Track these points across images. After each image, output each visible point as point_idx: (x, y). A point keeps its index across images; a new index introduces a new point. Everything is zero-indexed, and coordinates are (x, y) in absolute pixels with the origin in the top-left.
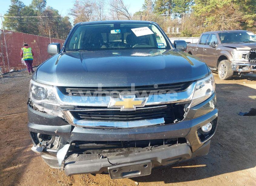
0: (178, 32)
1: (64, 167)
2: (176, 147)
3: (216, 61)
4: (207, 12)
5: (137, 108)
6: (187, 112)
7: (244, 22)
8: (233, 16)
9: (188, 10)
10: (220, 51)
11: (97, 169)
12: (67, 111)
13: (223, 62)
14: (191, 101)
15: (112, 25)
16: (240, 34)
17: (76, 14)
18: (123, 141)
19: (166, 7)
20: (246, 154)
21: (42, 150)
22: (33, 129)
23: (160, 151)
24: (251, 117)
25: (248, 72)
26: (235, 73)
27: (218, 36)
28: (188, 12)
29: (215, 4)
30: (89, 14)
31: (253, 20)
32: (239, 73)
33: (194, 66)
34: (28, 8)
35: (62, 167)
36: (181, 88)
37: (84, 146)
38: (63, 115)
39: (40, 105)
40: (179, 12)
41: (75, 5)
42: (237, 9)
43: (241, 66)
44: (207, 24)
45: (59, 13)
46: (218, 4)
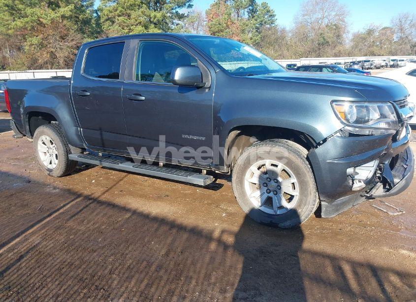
4: (26, 28)
29: (36, 16)
46: (41, 17)
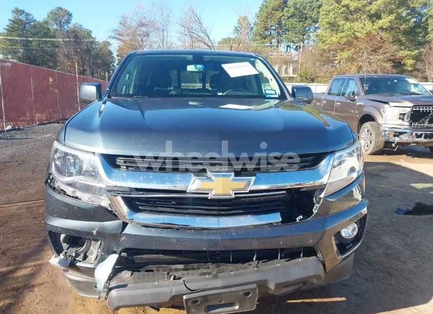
0: (291, 73)
1: (107, 294)
2: (300, 263)
3: (356, 123)
4: (340, 43)
5: (235, 194)
6: (318, 204)
7: (400, 63)
8: (381, 51)
9: (308, 39)
10: (363, 106)
11: (166, 299)
12: (116, 196)
13: (367, 125)
14: (326, 185)
15: (190, 57)
16: (395, 81)
17: (121, 38)
18: (209, 251)
19: (272, 32)
20: (411, 279)
21: (68, 265)
22: (53, 226)
23: (272, 270)
24: (415, 216)
25: (408, 144)
26: (388, 143)
27: (359, 82)
28: (308, 43)
29: (352, 31)
30: (144, 39)
31: (413, 59)
32: (393, 145)
33: (331, 128)
34: (40, 24)
35: (104, 295)
36: (308, 164)
37: (142, 259)
38: (109, 202)
39: (70, 185)
40: (293, 42)
41: (121, 24)
42: (389, 41)
43: (397, 132)
44: (340, 62)
45: (93, 35)
46: (357, 31)
